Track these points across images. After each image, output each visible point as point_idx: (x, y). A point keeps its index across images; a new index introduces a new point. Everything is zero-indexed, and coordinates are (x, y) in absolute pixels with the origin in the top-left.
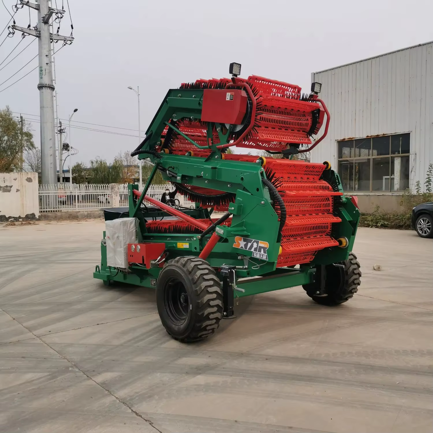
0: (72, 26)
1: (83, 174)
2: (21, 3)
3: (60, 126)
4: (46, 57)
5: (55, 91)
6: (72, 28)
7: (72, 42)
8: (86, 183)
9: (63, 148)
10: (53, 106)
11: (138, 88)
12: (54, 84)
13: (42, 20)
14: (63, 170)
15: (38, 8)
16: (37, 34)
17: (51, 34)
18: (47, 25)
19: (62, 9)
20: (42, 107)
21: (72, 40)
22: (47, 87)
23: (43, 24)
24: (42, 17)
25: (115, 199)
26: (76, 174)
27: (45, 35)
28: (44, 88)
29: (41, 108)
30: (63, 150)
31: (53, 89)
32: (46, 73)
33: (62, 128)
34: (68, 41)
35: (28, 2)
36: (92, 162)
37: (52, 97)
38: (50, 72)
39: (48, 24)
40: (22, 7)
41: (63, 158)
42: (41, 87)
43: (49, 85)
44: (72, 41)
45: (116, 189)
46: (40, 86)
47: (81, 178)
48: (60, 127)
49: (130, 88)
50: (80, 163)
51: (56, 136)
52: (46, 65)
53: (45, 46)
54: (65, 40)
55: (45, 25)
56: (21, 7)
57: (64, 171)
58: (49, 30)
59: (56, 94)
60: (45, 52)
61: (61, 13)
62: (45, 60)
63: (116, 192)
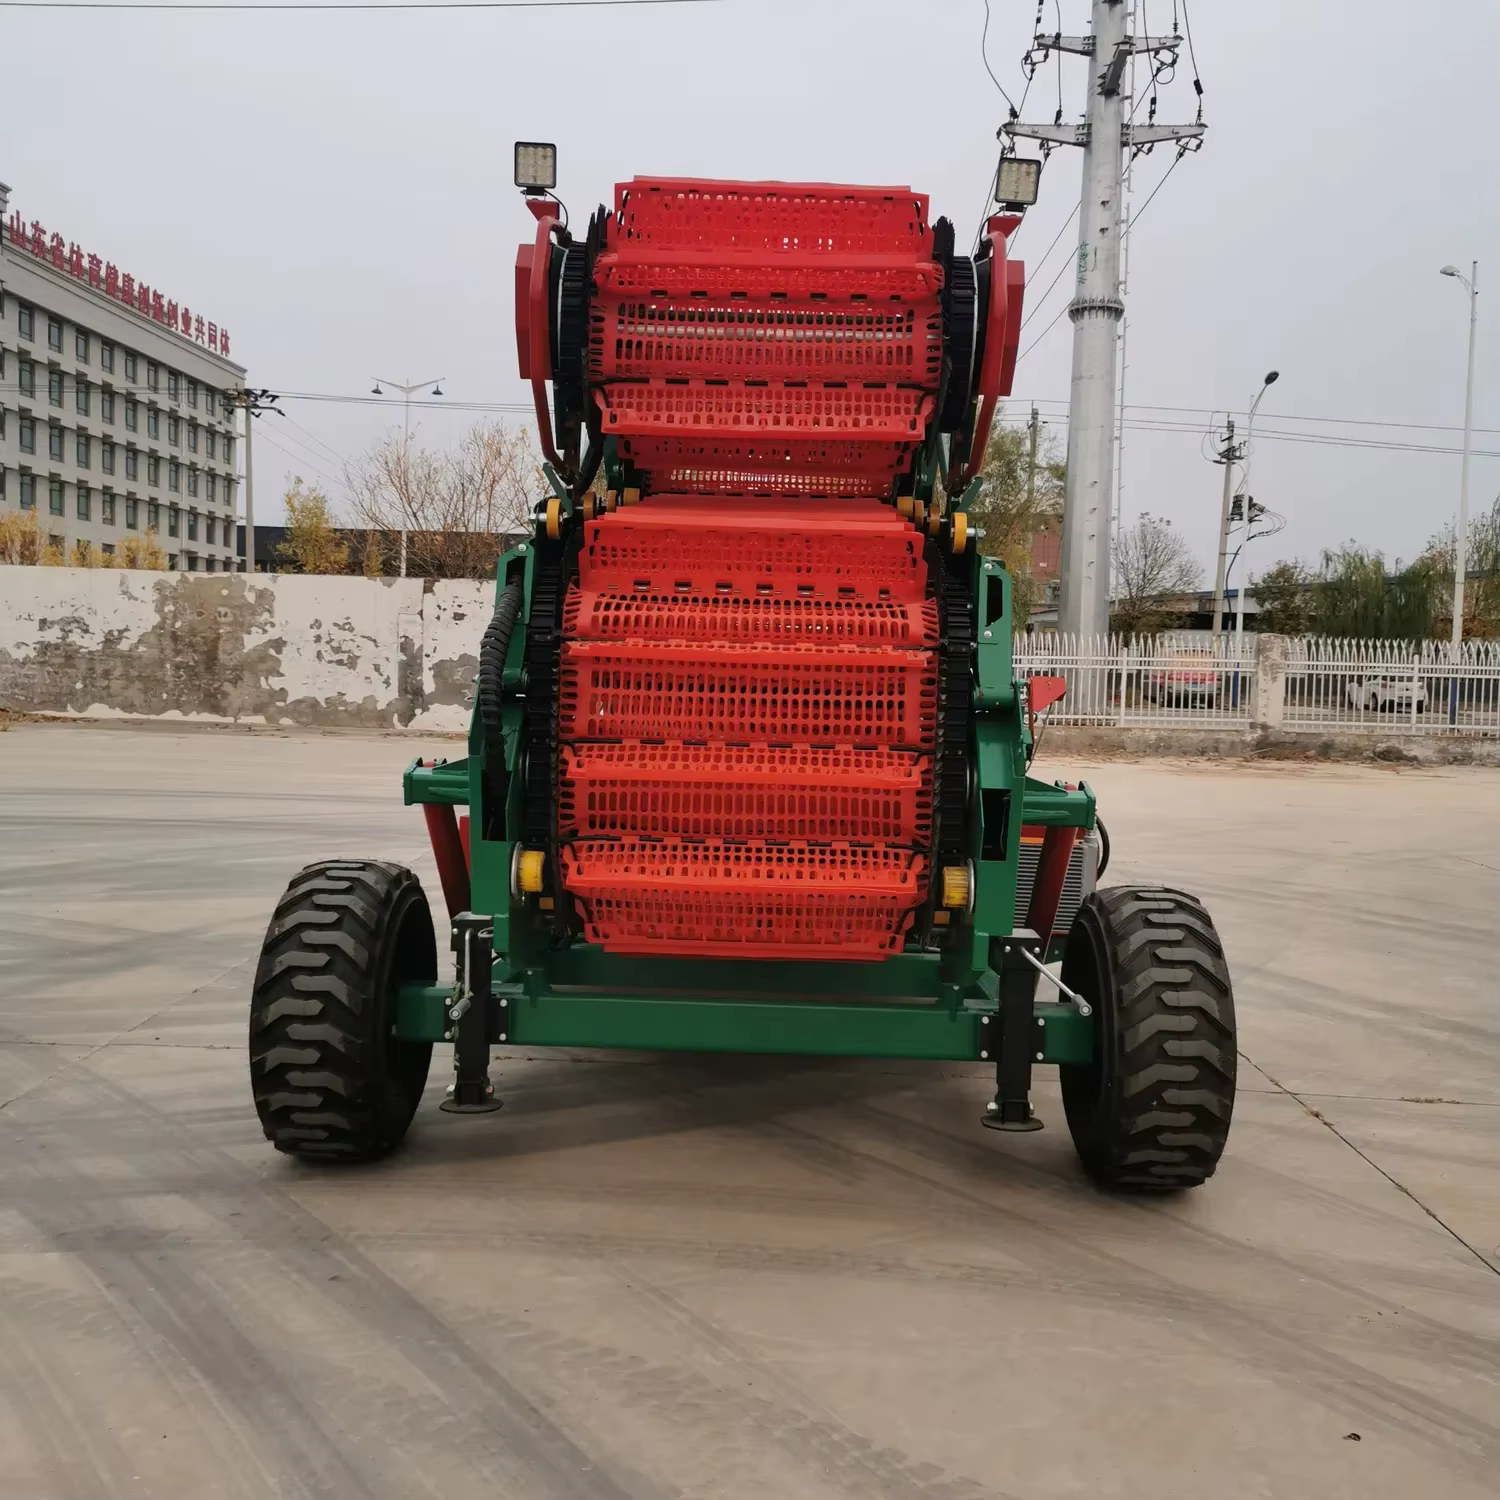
0: (1197, 84)
1: (1298, 600)
2: (1039, 45)
3: (1227, 436)
4: (1102, 207)
5: (1122, 320)
6: (1199, 90)
7: (1202, 142)
8: (1306, 634)
9: (1232, 514)
10: (1111, 372)
11: (1475, 268)
12: (1121, 296)
13: (1100, 86)
14: (1227, 591)
15: (1089, 50)
16: (1081, 137)
17: (1127, 126)
18: (1116, 98)
19: (1172, 34)
20: (1076, 379)
21: (1201, 134)
22: (1094, 308)
23: (1103, 98)
24: (1100, 77)
25: (1265, 691)
26: (1276, 603)
27: (1105, 134)
28: (1086, 313)
29: (1073, 380)
30: (1233, 519)
31: (1116, 312)
32: (1098, 263)
33: (1235, 443)
34: (1189, 138)
35: (1058, 36)
36: (1328, 559)
37: (1114, 338)
38: (1113, 258)
39: (1118, 94)
40: (1046, 56)
41: (1231, 548)
42: (1077, 310)
43: (1102, 301)
44: (1200, 137)
45: (1275, 655)
46: (1073, 308)
47: (1290, 617)
48: (1230, 438)
49: (1450, 271)
50: (1290, 563)
51: (1114, 472)
52: (1100, 234)
53: (1104, 173)
54: (1178, 140)
55: (1109, 101)
56: (1043, 59)
57: (1231, 594)
58: (1120, 114)
59: (1125, 328)
60: (1101, 192)
61: (1170, 48)
62: (1100, 218)
63: (1274, 668)
